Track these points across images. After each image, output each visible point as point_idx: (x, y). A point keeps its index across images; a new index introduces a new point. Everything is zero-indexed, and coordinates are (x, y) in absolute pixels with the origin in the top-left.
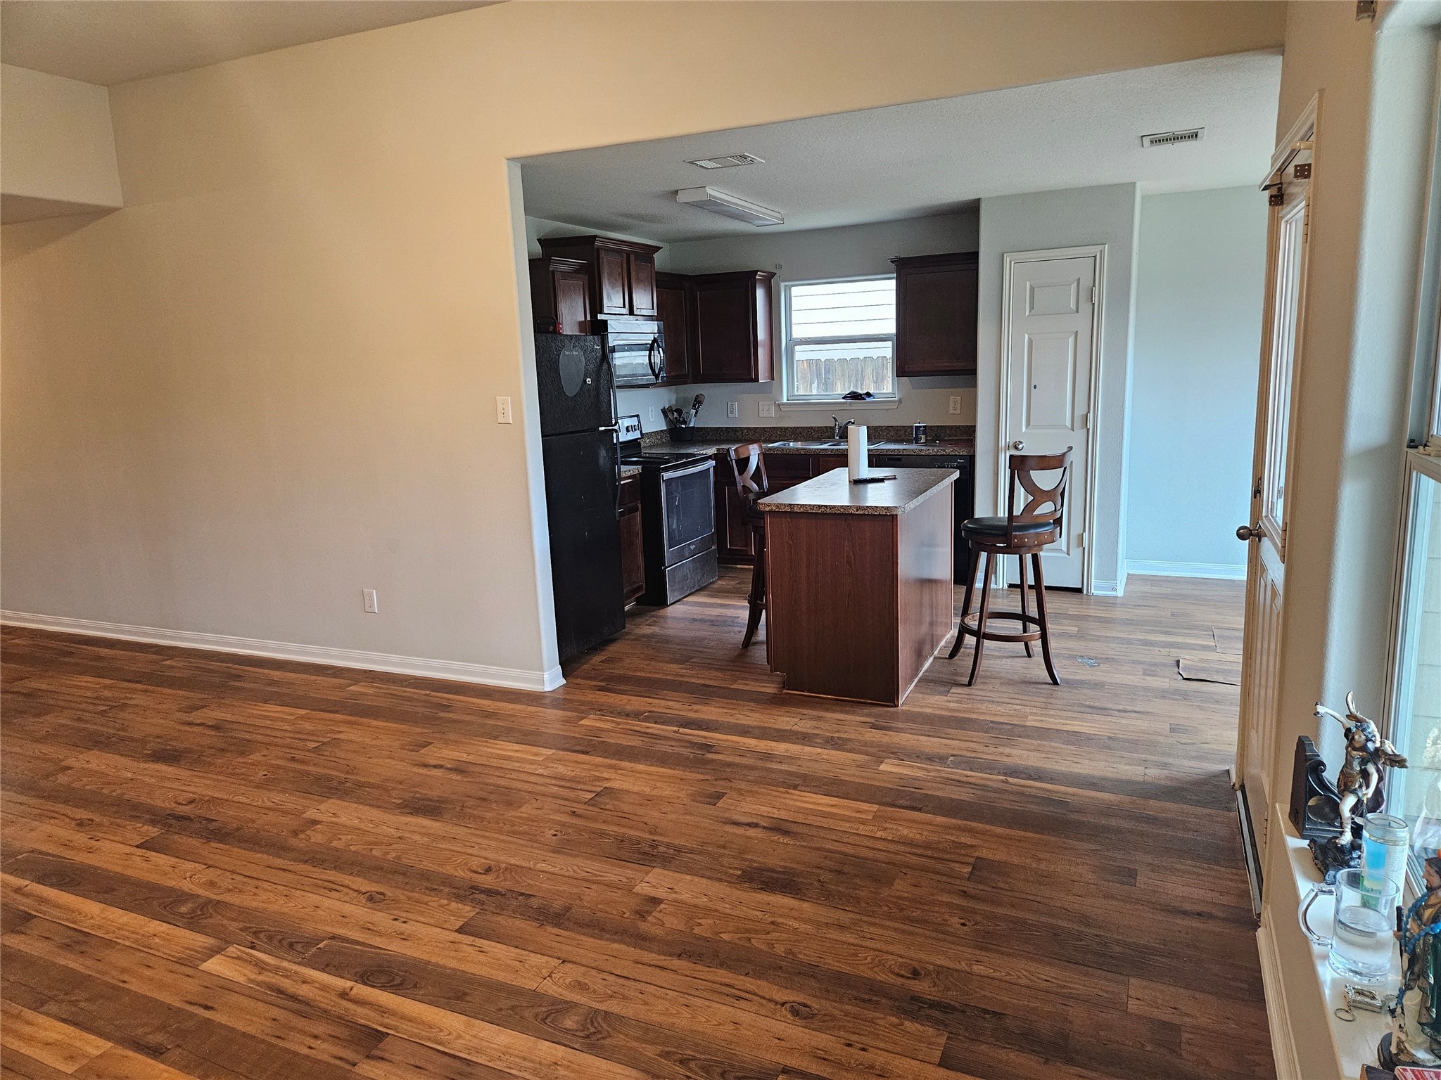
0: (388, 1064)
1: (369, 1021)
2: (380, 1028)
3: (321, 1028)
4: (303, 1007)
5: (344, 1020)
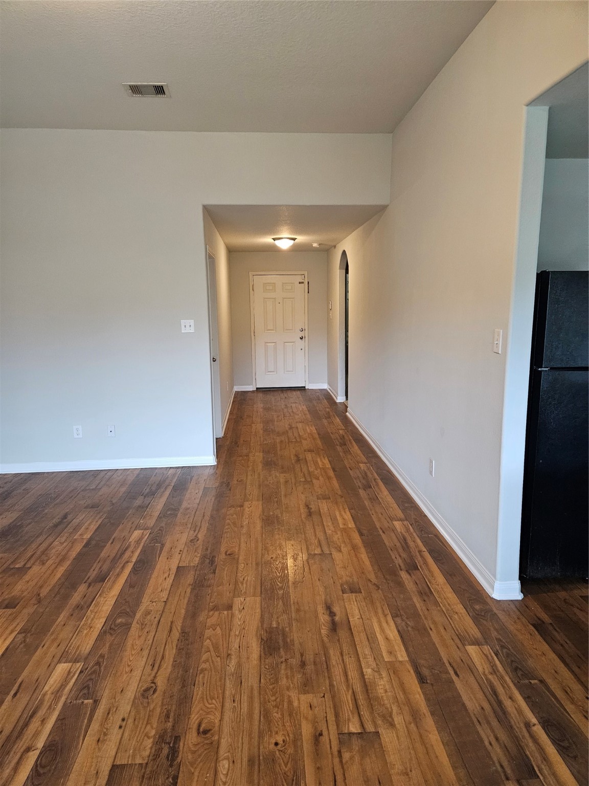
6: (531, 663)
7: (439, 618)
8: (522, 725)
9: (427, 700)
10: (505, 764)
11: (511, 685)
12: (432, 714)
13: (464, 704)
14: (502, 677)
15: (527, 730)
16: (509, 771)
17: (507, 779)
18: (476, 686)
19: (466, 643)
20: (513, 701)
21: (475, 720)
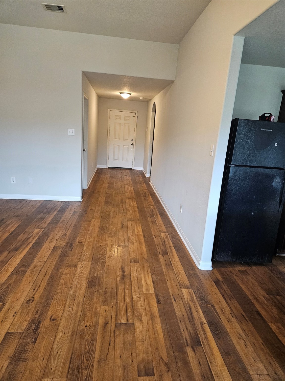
0: (194, 354)
1: (201, 337)
2: (201, 342)
3: (190, 328)
4: (191, 318)
5: (196, 330)
6: (209, 297)
7: (172, 276)
8: (199, 324)
9: (159, 310)
10: (188, 339)
11: (198, 306)
12: (160, 316)
13: (175, 313)
14: (195, 303)
15: (201, 326)
16: (189, 342)
17: (188, 346)
18: (182, 306)
19: (183, 287)
20: (197, 313)
21: (179, 320)
